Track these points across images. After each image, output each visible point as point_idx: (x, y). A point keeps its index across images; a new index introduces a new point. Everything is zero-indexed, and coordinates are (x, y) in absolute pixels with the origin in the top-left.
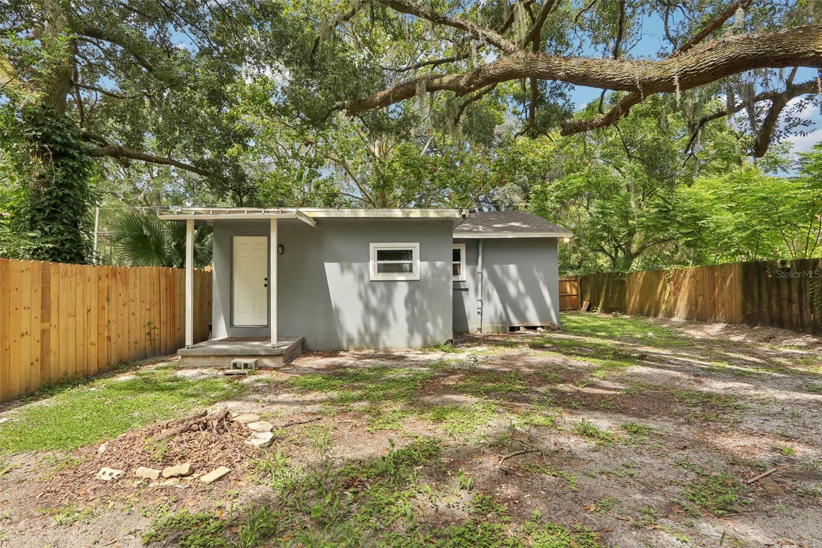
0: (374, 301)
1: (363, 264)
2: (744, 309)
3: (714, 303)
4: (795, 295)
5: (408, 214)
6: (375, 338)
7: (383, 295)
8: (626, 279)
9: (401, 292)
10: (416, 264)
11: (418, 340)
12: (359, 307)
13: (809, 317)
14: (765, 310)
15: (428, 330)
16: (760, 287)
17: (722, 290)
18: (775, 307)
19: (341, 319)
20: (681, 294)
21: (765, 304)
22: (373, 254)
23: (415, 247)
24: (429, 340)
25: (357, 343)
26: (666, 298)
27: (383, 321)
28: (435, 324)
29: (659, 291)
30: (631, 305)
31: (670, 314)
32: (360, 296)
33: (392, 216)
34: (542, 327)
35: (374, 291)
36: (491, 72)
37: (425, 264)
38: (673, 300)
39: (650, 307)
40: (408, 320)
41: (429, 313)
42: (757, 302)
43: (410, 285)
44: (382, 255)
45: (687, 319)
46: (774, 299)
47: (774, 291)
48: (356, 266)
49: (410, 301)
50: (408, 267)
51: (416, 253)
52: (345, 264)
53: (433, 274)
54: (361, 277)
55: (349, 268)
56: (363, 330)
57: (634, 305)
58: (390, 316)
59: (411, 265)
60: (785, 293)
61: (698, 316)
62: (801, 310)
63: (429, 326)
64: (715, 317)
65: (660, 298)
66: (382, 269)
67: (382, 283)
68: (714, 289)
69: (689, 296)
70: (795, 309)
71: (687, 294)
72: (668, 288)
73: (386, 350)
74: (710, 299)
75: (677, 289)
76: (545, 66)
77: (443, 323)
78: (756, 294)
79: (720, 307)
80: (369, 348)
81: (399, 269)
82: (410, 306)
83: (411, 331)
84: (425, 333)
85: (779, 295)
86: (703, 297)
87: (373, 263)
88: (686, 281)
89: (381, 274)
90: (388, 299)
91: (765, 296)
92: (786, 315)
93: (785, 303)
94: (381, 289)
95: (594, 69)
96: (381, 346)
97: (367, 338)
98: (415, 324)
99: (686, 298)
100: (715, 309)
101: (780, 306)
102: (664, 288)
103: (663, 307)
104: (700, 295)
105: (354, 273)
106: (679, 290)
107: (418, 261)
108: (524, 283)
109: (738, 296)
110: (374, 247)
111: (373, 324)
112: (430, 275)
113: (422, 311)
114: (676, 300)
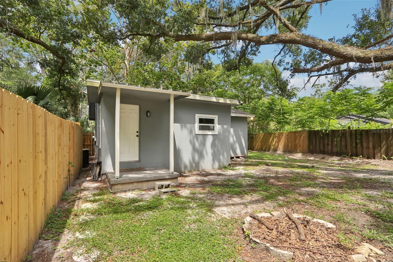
0: (197, 145)
1: (192, 125)
2: (309, 147)
3: (296, 145)
4: (330, 142)
5: (218, 100)
6: (197, 165)
7: (201, 142)
8: (254, 136)
9: (210, 140)
10: (216, 126)
11: (217, 165)
12: (190, 148)
13: (335, 150)
14: (317, 148)
15: (221, 159)
16: (316, 139)
17: (299, 140)
18: (322, 147)
19: (181, 155)
20: (281, 142)
21: (318, 146)
22: (197, 120)
23: (215, 117)
24: (221, 164)
25: (189, 168)
26: (274, 144)
27: (201, 155)
28: (223, 156)
29: (270, 141)
30: (256, 147)
31: (275, 150)
32: (191, 142)
33: (212, 101)
34: (241, 157)
35: (197, 139)
36: (283, 38)
37: (220, 126)
38: (277, 145)
39: (266, 147)
40: (212, 154)
41: (221, 151)
42: (314, 145)
43: (213, 136)
44: (201, 121)
45: (283, 152)
46: (321, 144)
47: (322, 141)
48: (188, 126)
49: (213, 145)
50: (212, 127)
51: (216, 121)
52: (183, 125)
53: (223, 132)
54: (191, 132)
55: (185, 126)
56: (192, 161)
57: (258, 147)
58: (205, 153)
59: (214, 127)
60: (326, 142)
61: (289, 150)
62: (332, 148)
63: (221, 157)
64: (296, 151)
65: (271, 144)
66: (201, 128)
67: (201, 136)
68: (296, 141)
69: (285, 143)
70: (330, 147)
71: (284, 142)
72: (275, 140)
73: (203, 170)
74: (294, 144)
75: (279, 140)
76: (312, 41)
77: (227, 156)
78: (314, 142)
79: (298, 147)
80: (195, 171)
81: (208, 129)
82: (213, 148)
83: (214, 161)
84: (219, 161)
85: (324, 143)
86: (291, 143)
87: (197, 125)
88: (283, 137)
89: (200, 131)
90: (203, 144)
91: (318, 143)
92: (326, 150)
93: (326, 146)
94: (200, 138)
95: (335, 48)
96: (200, 169)
97: (194, 165)
98: (215, 157)
99: (283, 144)
100: (296, 148)
101: (324, 146)
102: (273, 140)
103: (272, 147)
104: (290, 143)
105: (188, 129)
106: (280, 141)
107: (217, 125)
108: (236, 137)
109: (307, 143)
110: (198, 116)
111: (197, 157)
112: (221, 132)
113: (218, 150)
114: (278, 145)
